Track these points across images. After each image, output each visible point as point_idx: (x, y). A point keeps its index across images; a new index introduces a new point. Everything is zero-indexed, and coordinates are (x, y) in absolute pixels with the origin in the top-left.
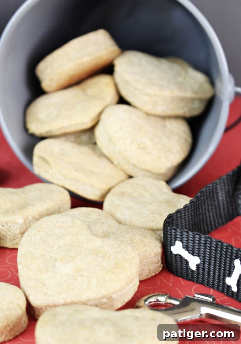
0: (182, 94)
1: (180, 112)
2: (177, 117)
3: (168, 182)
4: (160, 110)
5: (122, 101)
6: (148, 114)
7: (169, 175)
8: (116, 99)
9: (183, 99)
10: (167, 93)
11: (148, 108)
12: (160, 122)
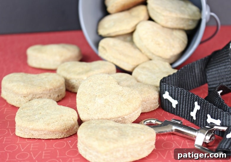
0: (182, 16)
1: (181, 26)
2: (180, 29)
3: (171, 64)
4: (170, 24)
5: (150, 19)
6: (163, 27)
7: (173, 60)
8: (147, 18)
9: (183, 19)
10: (174, 15)
11: (163, 23)
12: (170, 31)
